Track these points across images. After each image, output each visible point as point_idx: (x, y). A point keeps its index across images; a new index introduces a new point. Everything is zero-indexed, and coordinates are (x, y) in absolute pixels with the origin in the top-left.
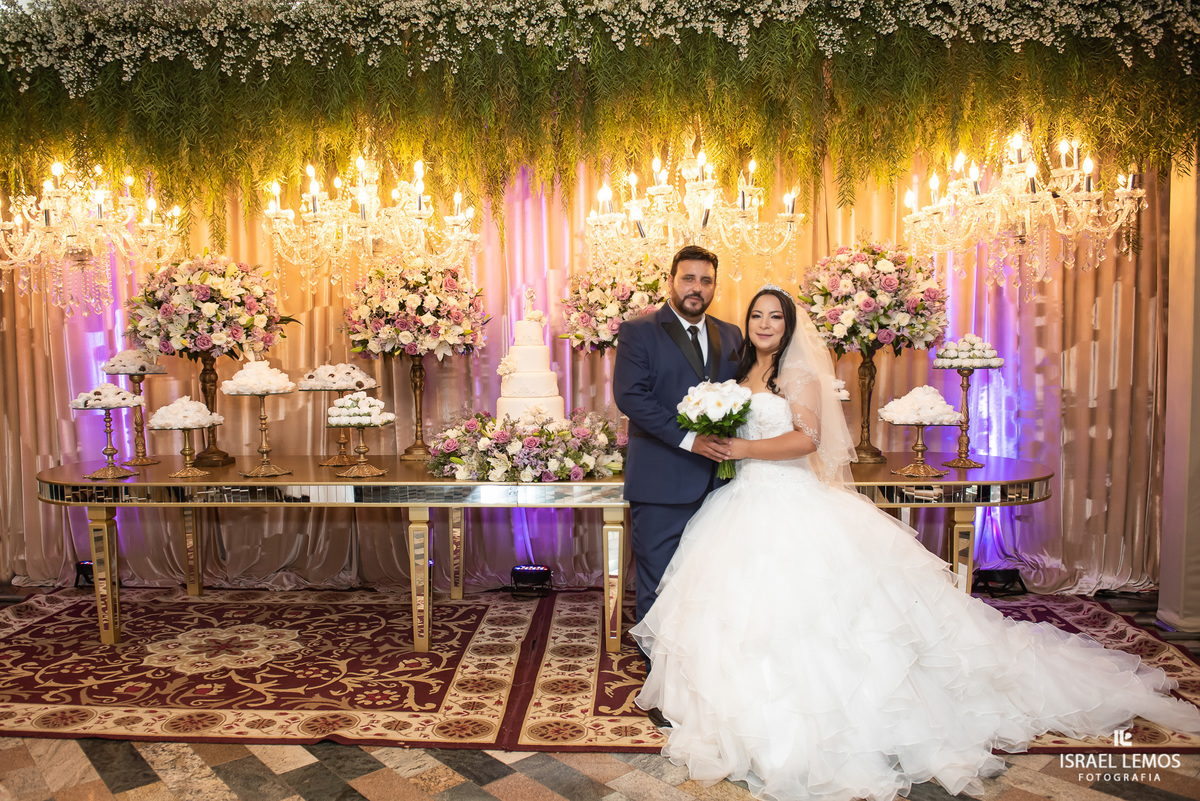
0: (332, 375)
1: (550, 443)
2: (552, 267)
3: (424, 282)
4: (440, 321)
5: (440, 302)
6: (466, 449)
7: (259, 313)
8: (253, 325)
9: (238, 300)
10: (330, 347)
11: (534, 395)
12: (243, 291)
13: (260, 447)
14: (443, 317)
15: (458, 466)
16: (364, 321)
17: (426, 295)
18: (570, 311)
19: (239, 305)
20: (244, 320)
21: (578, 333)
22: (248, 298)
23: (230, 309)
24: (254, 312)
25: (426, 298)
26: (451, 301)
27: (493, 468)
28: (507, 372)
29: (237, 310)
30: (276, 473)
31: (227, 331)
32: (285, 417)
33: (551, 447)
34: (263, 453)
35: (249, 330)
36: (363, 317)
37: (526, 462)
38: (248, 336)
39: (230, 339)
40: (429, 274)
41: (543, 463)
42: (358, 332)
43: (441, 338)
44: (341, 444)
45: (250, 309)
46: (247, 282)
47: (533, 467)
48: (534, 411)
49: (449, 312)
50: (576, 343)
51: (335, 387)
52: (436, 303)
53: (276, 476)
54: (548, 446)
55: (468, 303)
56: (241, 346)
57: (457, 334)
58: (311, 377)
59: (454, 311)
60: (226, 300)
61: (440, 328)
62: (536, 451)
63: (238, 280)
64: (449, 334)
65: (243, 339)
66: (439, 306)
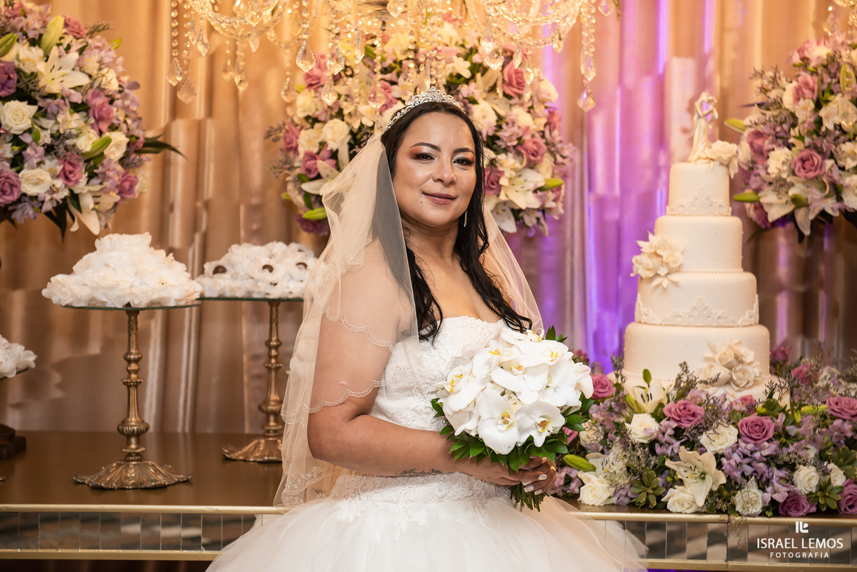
0: (269, 268)
1: (792, 430)
2: (678, 53)
3: (467, 74)
4: (502, 157)
5: (500, 118)
6: (588, 434)
7: (114, 128)
8: (102, 155)
9: (77, 98)
10: (207, 205)
11: (722, 322)
12: (84, 80)
13: (124, 422)
14: (506, 150)
15: (581, 475)
16: (334, 155)
17: (474, 102)
18: (767, 144)
19: (76, 107)
20: (86, 142)
21: (792, 192)
22: (95, 95)
23: (60, 118)
24: (104, 126)
25: (474, 108)
26: (522, 118)
27: (681, 482)
28: (663, 271)
29: (72, 121)
30: (161, 480)
31: (53, 164)
32: (103, 349)
33: (796, 438)
34: (129, 436)
35: (93, 163)
36: (332, 146)
37: (748, 470)
38: (92, 176)
39: (59, 183)
40: (476, 58)
41: (782, 473)
42: (319, 177)
43: (503, 197)
44: (268, 413)
45: (98, 120)
46: (91, 62)
47: (763, 484)
48: (731, 359)
49: (519, 139)
50: (774, 214)
51: (275, 293)
52: (493, 119)
53: (162, 487)
54: (787, 436)
55: (544, 121)
56: (75, 198)
57: (532, 186)
58: (219, 270)
59: (527, 137)
60: (54, 96)
61: (502, 173)
62: (769, 449)
63: (74, 56)
64: (518, 188)
65: (81, 186)
66: (499, 127)
